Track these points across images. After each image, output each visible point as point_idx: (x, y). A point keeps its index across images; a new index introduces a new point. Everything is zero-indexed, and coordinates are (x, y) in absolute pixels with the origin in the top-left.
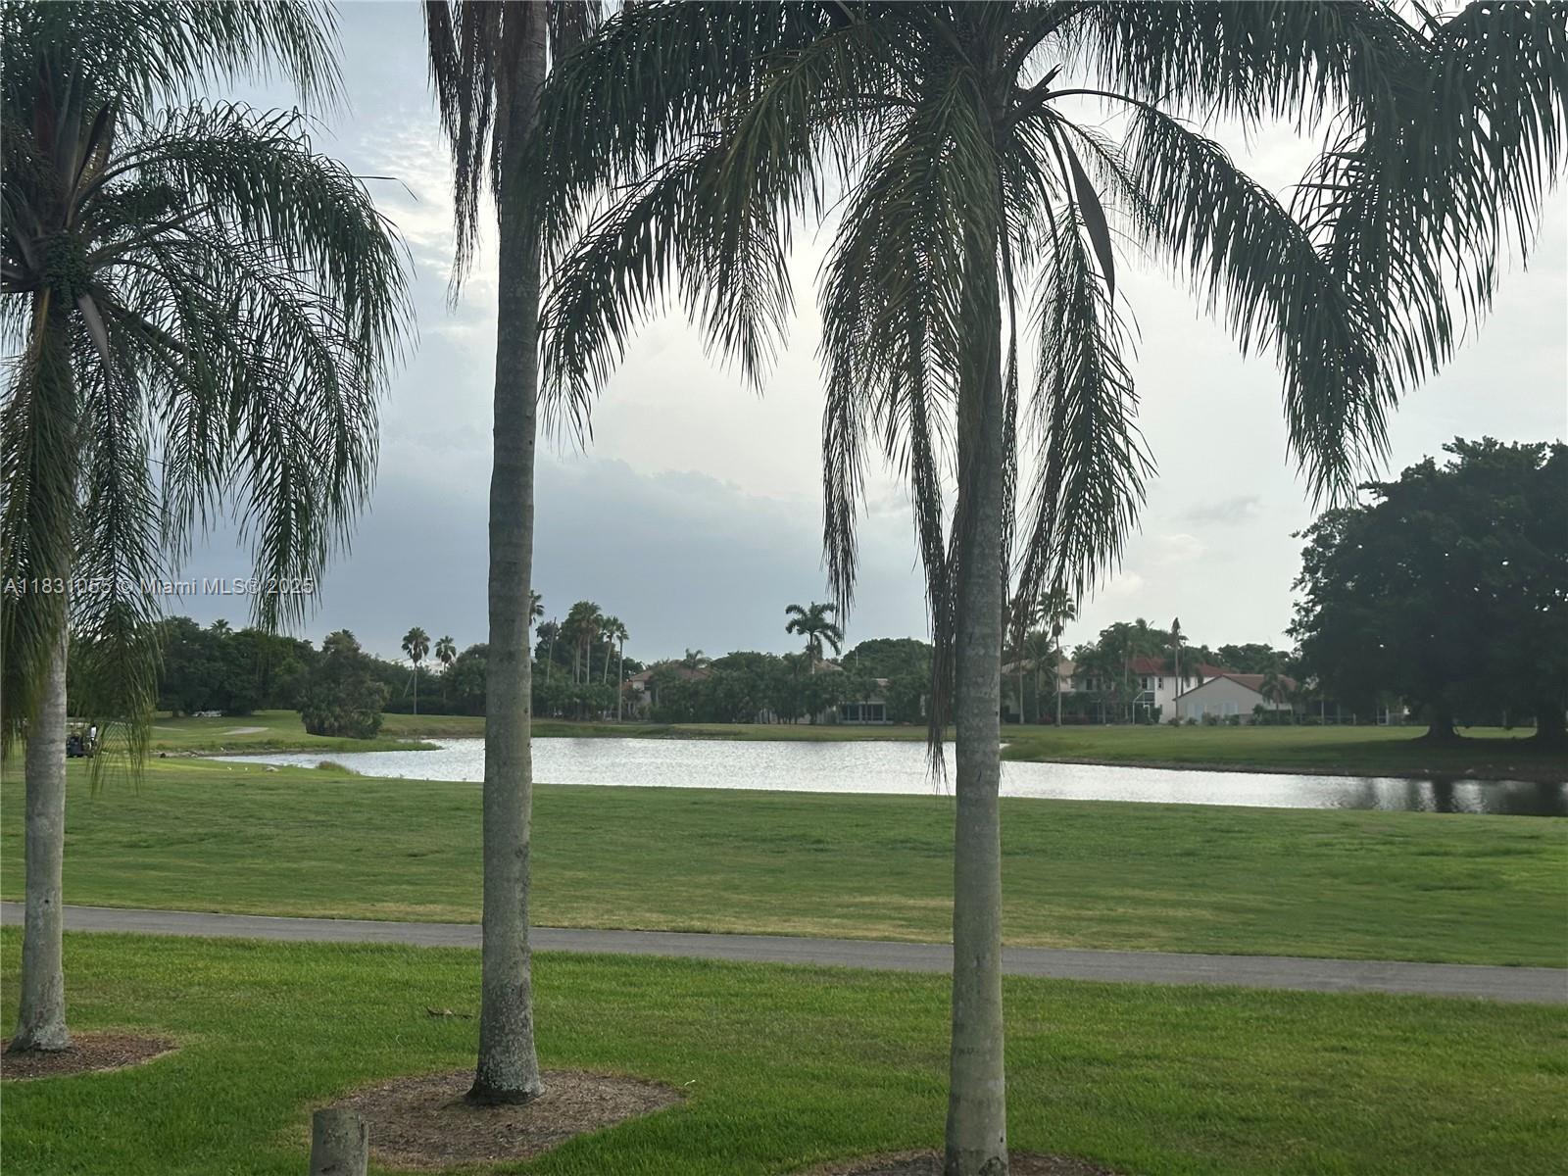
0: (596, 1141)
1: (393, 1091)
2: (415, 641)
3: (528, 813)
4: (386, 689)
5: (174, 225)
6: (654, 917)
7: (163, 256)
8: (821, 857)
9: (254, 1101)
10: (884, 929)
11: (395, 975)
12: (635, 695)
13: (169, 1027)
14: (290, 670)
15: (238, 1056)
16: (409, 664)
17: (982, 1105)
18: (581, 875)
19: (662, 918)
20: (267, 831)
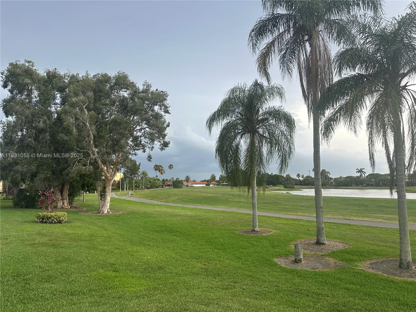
0: (337, 252)
1: (304, 241)
2: (298, 175)
3: (322, 202)
4: (295, 182)
5: (267, 123)
6: (340, 217)
7: (266, 127)
8: (367, 208)
9: (284, 241)
10: (380, 220)
11: (301, 224)
12: (332, 183)
13: (272, 229)
14: (281, 179)
15: (281, 234)
16: (298, 178)
17: (406, 252)
18: (328, 210)
19: (341, 217)
20: (280, 202)
